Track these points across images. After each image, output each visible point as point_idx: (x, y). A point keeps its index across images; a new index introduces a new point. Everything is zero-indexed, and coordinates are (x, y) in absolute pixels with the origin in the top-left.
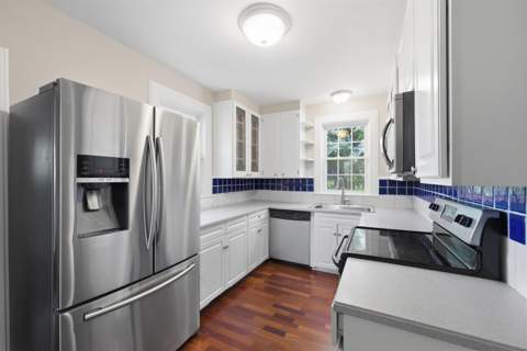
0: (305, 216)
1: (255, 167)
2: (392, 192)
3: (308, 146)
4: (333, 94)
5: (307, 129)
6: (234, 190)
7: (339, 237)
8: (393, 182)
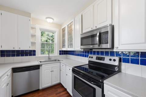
0: (37, 67)
2: (63, 54)
7: (52, 72)
8: (63, 51)
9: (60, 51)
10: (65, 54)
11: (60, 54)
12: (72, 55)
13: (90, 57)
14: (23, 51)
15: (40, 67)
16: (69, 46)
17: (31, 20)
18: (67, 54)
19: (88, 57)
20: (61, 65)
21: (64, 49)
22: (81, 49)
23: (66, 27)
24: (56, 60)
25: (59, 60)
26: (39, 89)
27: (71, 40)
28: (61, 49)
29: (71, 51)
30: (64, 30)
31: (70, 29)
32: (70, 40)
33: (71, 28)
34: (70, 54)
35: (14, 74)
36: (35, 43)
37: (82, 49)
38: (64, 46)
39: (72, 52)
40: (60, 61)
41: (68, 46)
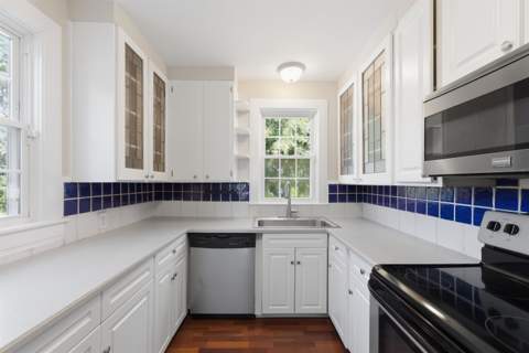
0: (248, 240)
1: (159, 164)
2: (342, 199)
3: (243, 138)
4: (281, 67)
5: (241, 113)
6: (117, 204)
7: (298, 266)
8: (343, 187)
9: (332, 188)
10: (352, 199)
11: (332, 199)
12: (387, 205)
13: (493, 226)
14: (218, 184)
15: (257, 242)
16: (370, 167)
17: (235, 89)
18: (361, 199)
19: (478, 223)
20: (332, 247)
21: (347, 180)
22: (429, 179)
23: (355, 86)
24: (313, 223)
25: (324, 224)
26: (254, 315)
27: (378, 137)
28: (337, 178)
29: (381, 187)
30: (346, 101)
31: (371, 90)
32: (371, 140)
33: (377, 85)
34: (375, 203)
35: (193, 249)
36: (248, 159)
37: (435, 177)
38: (346, 165)
39: (387, 193)
40: (329, 226)
41: (364, 164)
